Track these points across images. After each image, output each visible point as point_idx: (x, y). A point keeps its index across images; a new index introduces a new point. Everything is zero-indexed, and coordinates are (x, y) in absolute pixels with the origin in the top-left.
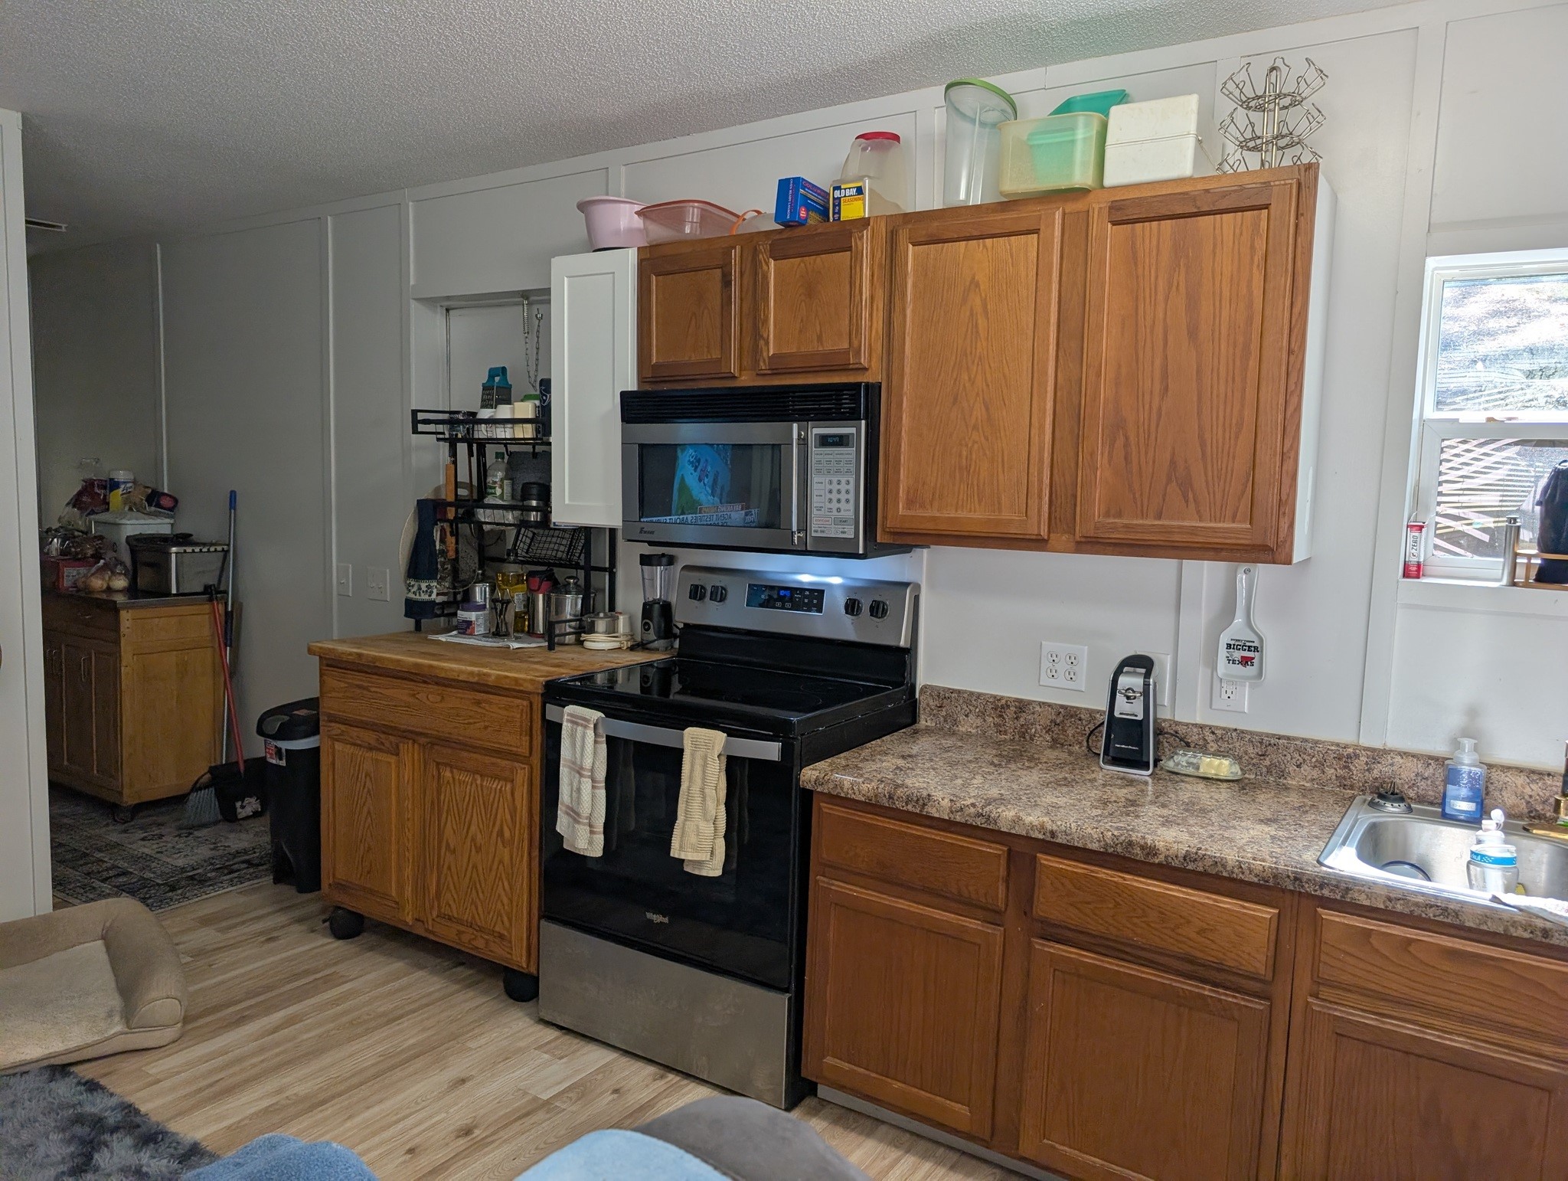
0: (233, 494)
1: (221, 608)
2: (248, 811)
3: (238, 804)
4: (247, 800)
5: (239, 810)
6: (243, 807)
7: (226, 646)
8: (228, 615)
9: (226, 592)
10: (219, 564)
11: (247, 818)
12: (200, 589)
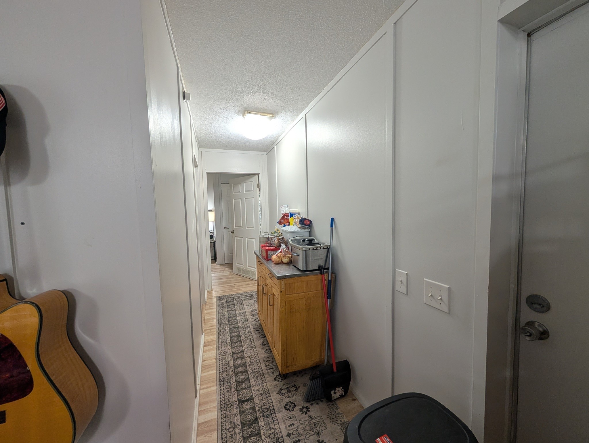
0: (332, 220)
1: (326, 277)
2: (338, 395)
3: (333, 392)
4: (337, 389)
5: (333, 395)
6: (335, 393)
7: (328, 299)
8: (329, 282)
9: (328, 269)
10: (325, 254)
11: (338, 399)
12: (317, 268)
